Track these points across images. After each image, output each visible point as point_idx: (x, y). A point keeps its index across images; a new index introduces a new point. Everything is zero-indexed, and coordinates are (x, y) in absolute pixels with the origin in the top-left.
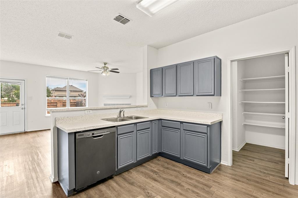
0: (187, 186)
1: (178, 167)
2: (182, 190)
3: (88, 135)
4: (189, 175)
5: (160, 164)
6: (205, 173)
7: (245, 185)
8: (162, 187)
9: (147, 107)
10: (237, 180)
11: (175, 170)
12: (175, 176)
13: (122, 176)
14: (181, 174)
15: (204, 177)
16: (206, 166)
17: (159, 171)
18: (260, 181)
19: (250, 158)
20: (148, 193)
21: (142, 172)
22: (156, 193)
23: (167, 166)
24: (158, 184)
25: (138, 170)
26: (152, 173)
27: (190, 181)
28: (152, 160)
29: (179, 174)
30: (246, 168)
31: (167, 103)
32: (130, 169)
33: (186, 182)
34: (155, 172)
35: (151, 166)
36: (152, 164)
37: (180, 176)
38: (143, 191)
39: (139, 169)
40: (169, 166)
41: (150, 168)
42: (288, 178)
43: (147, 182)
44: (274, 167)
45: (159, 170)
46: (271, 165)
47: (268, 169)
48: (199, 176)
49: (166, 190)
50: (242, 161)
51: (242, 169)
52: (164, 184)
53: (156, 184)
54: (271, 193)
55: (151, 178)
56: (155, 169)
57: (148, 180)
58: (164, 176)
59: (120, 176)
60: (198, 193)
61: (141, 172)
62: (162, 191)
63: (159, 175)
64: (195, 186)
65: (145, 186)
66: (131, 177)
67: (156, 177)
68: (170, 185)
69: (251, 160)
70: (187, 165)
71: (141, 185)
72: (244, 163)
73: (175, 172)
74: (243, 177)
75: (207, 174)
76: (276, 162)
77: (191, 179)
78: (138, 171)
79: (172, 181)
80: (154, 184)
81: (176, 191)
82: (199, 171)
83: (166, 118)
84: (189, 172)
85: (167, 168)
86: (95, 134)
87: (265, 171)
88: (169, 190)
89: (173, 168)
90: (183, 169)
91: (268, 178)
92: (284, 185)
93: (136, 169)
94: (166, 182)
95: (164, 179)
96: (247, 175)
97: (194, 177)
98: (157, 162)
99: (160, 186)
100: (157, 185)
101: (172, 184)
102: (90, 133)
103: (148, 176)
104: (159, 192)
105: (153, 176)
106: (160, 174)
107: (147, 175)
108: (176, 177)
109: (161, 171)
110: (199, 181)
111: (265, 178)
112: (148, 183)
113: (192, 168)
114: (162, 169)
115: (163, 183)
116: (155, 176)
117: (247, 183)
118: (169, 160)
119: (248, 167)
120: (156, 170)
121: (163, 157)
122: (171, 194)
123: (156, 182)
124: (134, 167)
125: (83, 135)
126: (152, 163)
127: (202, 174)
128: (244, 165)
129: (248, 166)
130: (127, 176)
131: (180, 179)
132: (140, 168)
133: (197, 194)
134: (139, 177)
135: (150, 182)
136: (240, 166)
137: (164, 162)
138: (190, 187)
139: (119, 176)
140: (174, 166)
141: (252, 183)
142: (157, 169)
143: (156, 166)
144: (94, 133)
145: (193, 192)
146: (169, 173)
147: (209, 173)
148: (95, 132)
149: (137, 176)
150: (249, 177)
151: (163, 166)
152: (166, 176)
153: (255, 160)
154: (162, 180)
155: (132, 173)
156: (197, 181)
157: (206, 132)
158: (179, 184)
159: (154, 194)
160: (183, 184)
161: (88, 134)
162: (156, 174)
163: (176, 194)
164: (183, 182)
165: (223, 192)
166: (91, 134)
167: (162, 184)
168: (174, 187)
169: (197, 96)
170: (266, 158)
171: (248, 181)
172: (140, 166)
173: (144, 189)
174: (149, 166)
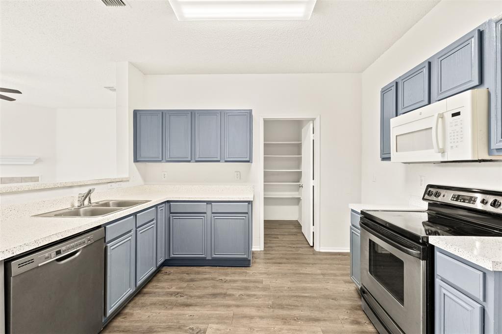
0: (237, 293)
1: (205, 272)
2: (234, 300)
3: (47, 258)
4: (228, 278)
5: (175, 279)
6: (245, 268)
7: (289, 265)
8: (206, 310)
9: (128, 181)
10: (279, 263)
11: (205, 279)
12: (212, 287)
13: (116, 329)
14: (217, 281)
15: (246, 273)
16: (247, 257)
17: (182, 290)
18: (296, 257)
19: (274, 236)
20: (192, 329)
21: (155, 304)
22: (203, 323)
23: (190, 278)
24: (197, 308)
25: (142, 303)
26: (173, 298)
27: (235, 285)
28: (155, 278)
29: (216, 282)
30: (278, 248)
31: (166, 173)
32: (121, 310)
33: (232, 289)
34: (176, 294)
35: (163, 288)
36: (160, 285)
37: (219, 284)
38: (180, 331)
39: (140, 301)
40: (192, 276)
41: (163, 292)
42: (313, 246)
43: (176, 315)
44: (296, 240)
45: (180, 288)
46: (293, 238)
47: (294, 242)
48: (240, 274)
49: (215, 311)
50: (269, 241)
51: (275, 250)
52: (206, 305)
53: (193, 311)
54: (311, 265)
55: (178, 306)
56: (173, 289)
57: (176, 311)
58: (197, 293)
59: (110, 332)
60: (255, 295)
61: (151, 304)
62: (210, 315)
63: (187, 295)
64: (247, 288)
65: (178, 322)
66: (136, 321)
67: (186, 300)
68: (216, 302)
69: (275, 238)
70: (216, 266)
71: (170, 324)
72: (273, 243)
73: (207, 282)
74: (281, 258)
75: (247, 268)
76: (295, 234)
77: (235, 281)
78: (143, 306)
79: (214, 295)
80: (189, 312)
81: (229, 306)
82: (236, 268)
83: (179, 198)
84: (227, 274)
85: (192, 280)
86: (63, 251)
87: (294, 246)
88: (219, 309)
89: (200, 276)
90: (214, 272)
91: (299, 252)
92: (314, 254)
93: (135, 303)
94: (205, 300)
95: (200, 297)
96: (283, 254)
97: (236, 278)
98: (166, 277)
99: (201, 310)
100: (196, 311)
101: (217, 299)
102: (51, 253)
103: (170, 305)
104: (208, 319)
105: (179, 301)
106: (188, 293)
107: (167, 304)
108: (214, 287)
109: (185, 288)
110: (245, 280)
111: (297, 252)
112: (180, 315)
113: (226, 268)
114: (185, 285)
115: (202, 303)
116: (181, 300)
117: (289, 263)
118: (185, 267)
119: (279, 246)
120: (176, 290)
121: (172, 266)
122: (225, 312)
123: (191, 308)
124: (128, 303)
125: (32, 261)
126: (159, 281)
127: (243, 271)
128: (274, 245)
129: (277, 245)
130: (127, 324)
131: (222, 288)
132: (142, 298)
133: (256, 297)
134: (154, 314)
135: (182, 312)
136: (271, 247)
137: (179, 273)
138: (241, 292)
139: (107, 331)
140: (198, 273)
141: (292, 261)
142: (177, 288)
143: (171, 284)
144: (60, 250)
145: (248, 295)
146: (200, 287)
147: (249, 267)
148: (62, 247)
149: (149, 314)
150: (287, 257)
151: (182, 280)
152: (198, 292)
153: (279, 236)
154: (198, 300)
155: (133, 314)
156: (243, 281)
157: (246, 211)
158: (225, 295)
159: (202, 327)
160: (230, 293)
161: (47, 255)
162: (181, 296)
163: (231, 308)
164: (228, 289)
165: (277, 282)
166: (54, 254)
167: (203, 305)
168: (222, 302)
169: (226, 161)
170: (285, 232)
171: (288, 261)
172: (140, 296)
173: (179, 328)
174: (156, 288)
